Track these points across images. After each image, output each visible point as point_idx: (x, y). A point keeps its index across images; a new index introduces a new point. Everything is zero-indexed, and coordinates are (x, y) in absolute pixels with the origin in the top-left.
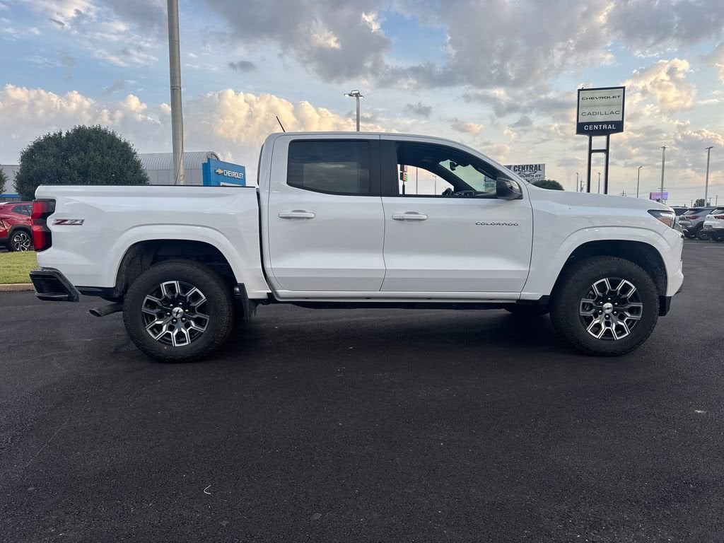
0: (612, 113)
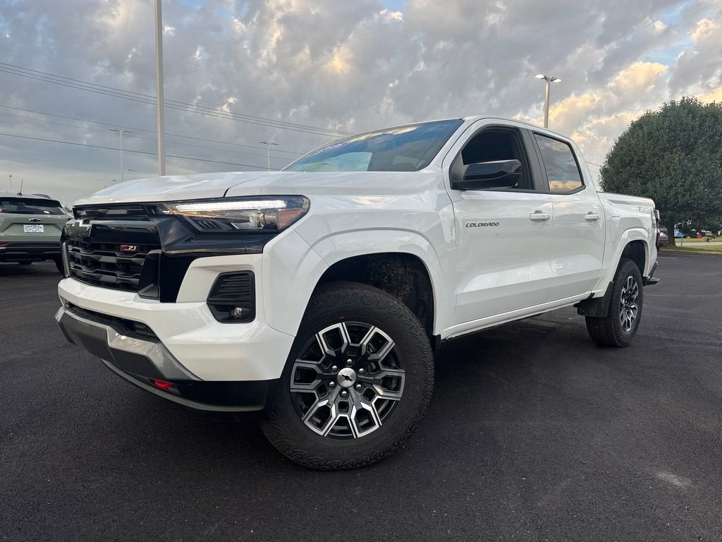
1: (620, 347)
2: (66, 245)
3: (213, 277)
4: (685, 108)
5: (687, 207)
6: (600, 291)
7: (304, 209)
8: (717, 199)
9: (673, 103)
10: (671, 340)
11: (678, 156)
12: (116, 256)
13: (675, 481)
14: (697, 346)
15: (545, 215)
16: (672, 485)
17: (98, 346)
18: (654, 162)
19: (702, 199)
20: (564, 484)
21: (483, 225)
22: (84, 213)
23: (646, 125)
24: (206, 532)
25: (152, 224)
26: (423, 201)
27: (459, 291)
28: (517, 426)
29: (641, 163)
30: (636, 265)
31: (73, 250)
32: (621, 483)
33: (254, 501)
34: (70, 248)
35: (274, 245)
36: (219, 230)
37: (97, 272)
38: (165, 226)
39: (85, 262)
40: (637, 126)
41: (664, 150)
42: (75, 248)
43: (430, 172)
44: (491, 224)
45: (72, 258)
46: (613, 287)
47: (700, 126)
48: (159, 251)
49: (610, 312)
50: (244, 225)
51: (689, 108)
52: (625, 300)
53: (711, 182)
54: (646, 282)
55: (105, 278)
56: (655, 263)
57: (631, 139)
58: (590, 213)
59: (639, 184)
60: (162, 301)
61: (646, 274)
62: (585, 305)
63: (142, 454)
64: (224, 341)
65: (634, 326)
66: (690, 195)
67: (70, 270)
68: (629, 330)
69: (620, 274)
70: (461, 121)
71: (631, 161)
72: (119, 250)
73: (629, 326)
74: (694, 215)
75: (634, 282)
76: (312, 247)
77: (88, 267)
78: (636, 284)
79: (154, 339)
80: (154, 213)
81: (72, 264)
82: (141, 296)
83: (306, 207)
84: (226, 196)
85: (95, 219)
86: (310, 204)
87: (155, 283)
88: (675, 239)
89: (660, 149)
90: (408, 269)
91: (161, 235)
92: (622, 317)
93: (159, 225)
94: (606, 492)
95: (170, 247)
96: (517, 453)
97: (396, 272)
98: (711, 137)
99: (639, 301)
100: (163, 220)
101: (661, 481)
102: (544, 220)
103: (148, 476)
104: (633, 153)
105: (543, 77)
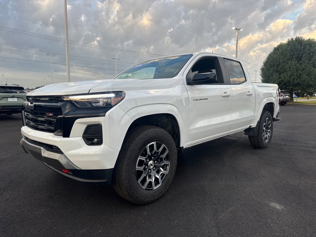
1: (263, 148)
2: (24, 112)
3: (85, 127)
4: (297, 41)
5: (298, 84)
6: (254, 125)
7: (122, 97)
8: (311, 81)
9: (292, 39)
10: (286, 145)
11: (294, 62)
12: (44, 118)
13: (278, 207)
14: (296, 147)
15: (228, 94)
16: (276, 208)
17: (38, 155)
18: (284, 65)
19: (305, 81)
20: (231, 209)
21: (201, 99)
22: (31, 99)
23: (281, 49)
24: (81, 232)
25: (59, 104)
26: (175, 91)
27: (191, 128)
28: (215, 184)
29: (278, 65)
30: (270, 113)
31: (27, 114)
32: (255, 208)
33: (102, 218)
34: (26, 113)
35: (110, 113)
36: (87, 107)
37: (36, 124)
38: (65, 106)
39: (31, 120)
40: (276, 49)
41: (288, 60)
42: (28, 113)
43: (178, 78)
44: (204, 99)
45: (26, 118)
46: (259, 123)
47: (304, 49)
48: (62, 116)
49: (258, 133)
50: (98, 104)
51: (299, 41)
52: (265, 128)
53: (309, 73)
54: (274, 120)
55: (40, 127)
56: (279, 112)
57: (274, 55)
58: (248, 92)
59: (277, 75)
60: (64, 137)
61: (275, 116)
62: (248, 131)
63: (57, 199)
64: (91, 153)
65: (269, 139)
66: (300, 79)
67: (26, 123)
68: (267, 141)
69: (263, 117)
70: (192, 55)
71: (274, 65)
72: (45, 115)
73: (267, 139)
74: (301, 88)
75: (269, 120)
76: (126, 113)
77: (33, 122)
78: (270, 121)
79: (61, 152)
80: (60, 100)
81: (27, 120)
82: (55, 135)
83: (123, 96)
84: (89, 92)
85: (35, 102)
86: (125, 94)
87: (61, 129)
88: (294, 98)
89: (286, 59)
90: (169, 119)
91: (63, 109)
92: (264, 135)
93: (62, 105)
94: (248, 212)
95: (66, 114)
96: (214, 196)
97: (164, 120)
98: (309, 54)
99: (271, 129)
100: (64, 103)
101: (271, 207)
102: (228, 96)
103: (59, 208)
104: (274, 61)
105: (235, 28)
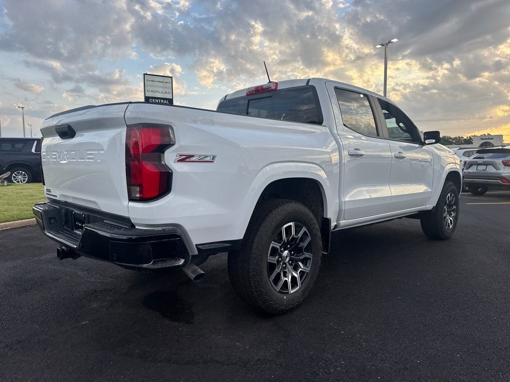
0: (166, 92)
